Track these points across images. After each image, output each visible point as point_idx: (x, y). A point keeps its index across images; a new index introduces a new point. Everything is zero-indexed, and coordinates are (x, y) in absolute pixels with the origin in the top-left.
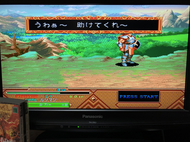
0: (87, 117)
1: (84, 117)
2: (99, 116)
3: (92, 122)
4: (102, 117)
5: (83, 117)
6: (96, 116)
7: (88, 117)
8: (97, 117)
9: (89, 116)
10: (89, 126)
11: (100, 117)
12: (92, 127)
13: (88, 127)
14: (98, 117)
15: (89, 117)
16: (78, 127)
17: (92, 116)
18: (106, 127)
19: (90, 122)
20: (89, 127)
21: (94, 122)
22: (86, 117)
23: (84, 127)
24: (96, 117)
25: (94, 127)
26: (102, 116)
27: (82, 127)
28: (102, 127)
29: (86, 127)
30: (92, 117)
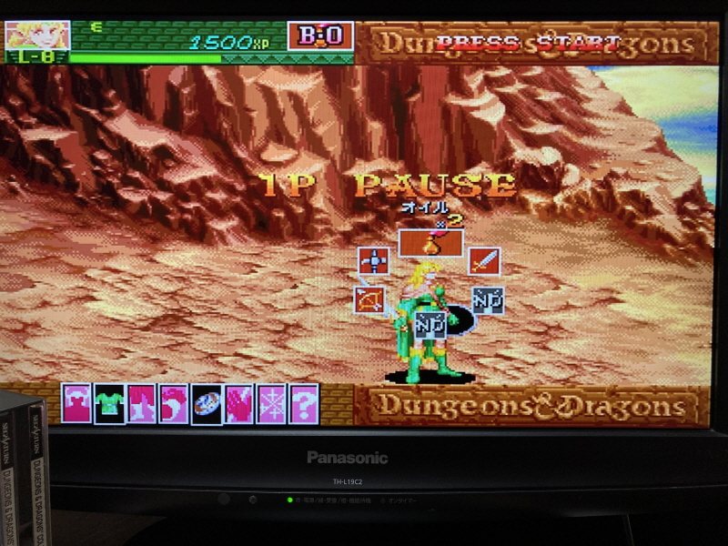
0: (325, 459)
1: (315, 461)
2: (372, 456)
3: (347, 482)
4: (386, 461)
5: (309, 461)
6: (362, 456)
7: (329, 462)
8: (365, 459)
9: (334, 456)
10: (332, 496)
11: (378, 459)
12: (344, 500)
13: (329, 499)
14: (370, 459)
15: (332, 458)
16: (290, 500)
17: (344, 456)
18: (401, 500)
19: (337, 482)
20: (334, 500)
21: (353, 482)
22: (320, 461)
23: (312, 500)
24: (360, 459)
25: (352, 500)
26: (386, 457)
27: (306, 500)
28: (383, 500)
29: (321, 500)
30: (344, 462)
